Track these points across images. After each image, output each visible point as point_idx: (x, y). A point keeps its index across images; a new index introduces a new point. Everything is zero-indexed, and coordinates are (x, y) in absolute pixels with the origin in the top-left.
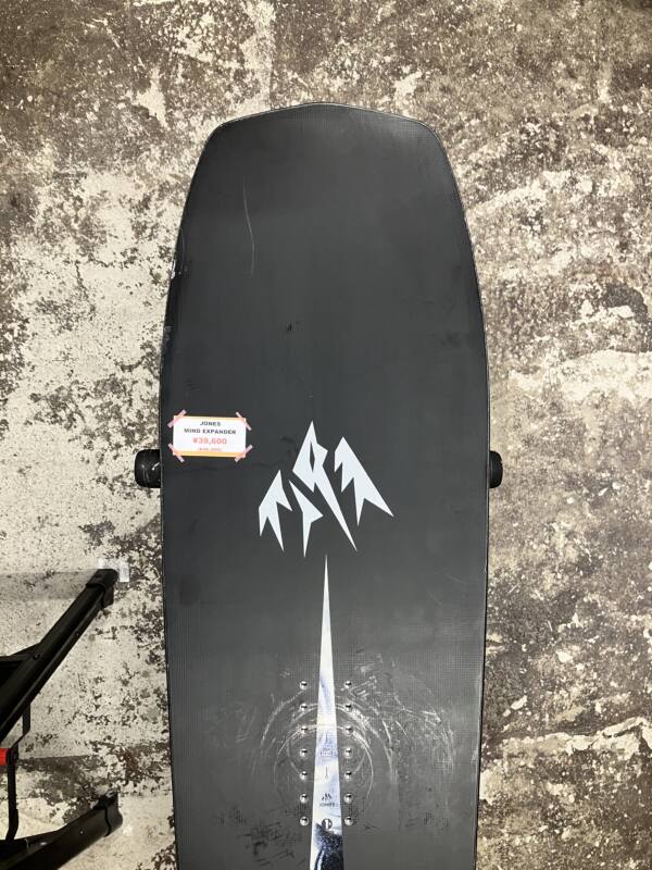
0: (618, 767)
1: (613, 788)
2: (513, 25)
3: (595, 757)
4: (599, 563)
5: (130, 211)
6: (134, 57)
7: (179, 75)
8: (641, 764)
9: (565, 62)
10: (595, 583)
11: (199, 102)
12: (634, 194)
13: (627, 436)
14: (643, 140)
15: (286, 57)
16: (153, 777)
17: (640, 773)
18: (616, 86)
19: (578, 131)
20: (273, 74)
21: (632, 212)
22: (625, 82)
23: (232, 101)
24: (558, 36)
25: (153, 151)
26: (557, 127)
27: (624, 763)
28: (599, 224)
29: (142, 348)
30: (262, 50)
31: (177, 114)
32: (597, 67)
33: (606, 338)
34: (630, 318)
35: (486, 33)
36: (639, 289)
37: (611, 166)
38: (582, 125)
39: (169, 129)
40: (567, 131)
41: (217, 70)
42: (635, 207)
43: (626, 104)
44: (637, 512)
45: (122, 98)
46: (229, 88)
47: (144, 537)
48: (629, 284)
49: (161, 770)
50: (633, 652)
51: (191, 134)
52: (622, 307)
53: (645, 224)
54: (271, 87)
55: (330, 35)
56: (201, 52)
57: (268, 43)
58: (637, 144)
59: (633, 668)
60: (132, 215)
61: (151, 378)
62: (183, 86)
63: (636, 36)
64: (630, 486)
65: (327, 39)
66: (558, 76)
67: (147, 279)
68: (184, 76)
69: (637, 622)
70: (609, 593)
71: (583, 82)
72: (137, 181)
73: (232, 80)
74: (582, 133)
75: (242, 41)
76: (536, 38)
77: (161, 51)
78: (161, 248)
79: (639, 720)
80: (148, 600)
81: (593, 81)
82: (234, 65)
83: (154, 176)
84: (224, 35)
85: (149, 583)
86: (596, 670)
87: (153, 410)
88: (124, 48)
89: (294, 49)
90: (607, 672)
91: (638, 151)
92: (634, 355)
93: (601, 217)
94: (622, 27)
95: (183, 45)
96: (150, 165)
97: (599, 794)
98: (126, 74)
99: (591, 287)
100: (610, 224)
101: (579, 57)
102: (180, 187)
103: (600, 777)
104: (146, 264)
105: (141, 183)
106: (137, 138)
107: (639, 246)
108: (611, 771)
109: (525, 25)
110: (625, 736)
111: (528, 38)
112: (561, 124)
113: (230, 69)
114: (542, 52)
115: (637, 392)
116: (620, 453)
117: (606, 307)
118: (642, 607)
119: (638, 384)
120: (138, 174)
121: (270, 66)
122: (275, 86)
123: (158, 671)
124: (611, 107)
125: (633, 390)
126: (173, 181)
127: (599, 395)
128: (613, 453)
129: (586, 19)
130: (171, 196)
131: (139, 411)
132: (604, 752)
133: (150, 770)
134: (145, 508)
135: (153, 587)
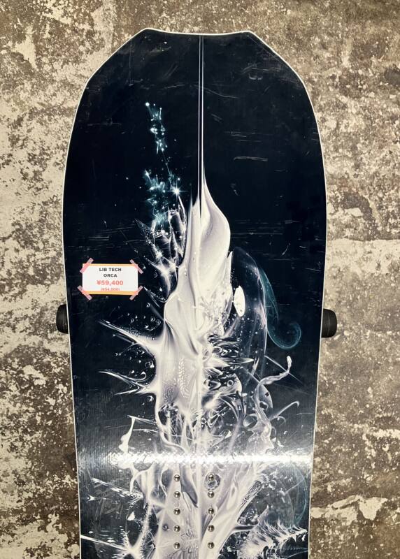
0: (342, 530)
1: (338, 545)
2: (285, 10)
3: (326, 523)
4: (333, 387)
5: (8, 127)
6: (15, 19)
7: (47, 32)
8: (358, 528)
9: (320, 37)
10: (330, 401)
11: (60, 52)
12: (364, 131)
13: (355, 299)
14: (372, 94)
15: (124, 23)
16: (9, 534)
17: (357, 534)
18: (354, 56)
19: (328, 86)
20: (114, 35)
21: (363, 144)
22: (361, 53)
23: (84, 52)
24: (315, 19)
25: (26, 85)
26: (313, 82)
27: (346, 527)
28: (340, 150)
29: (13, 225)
30: (107, 18)
31: (44, 60)
32: (342, 42)
33: (343, 230)
34: (360, 217)
35: (265, 14)
36: (366, 197)
37: (349, 111)
38: (330, 82)
39: (38, 70)
40: (320, 86)
41: (74, 30)
42: (366, 140)
43: (361, 68)
44: (360, 352)
45: (5, 46)
46: (82, 43)
47: (10, 360)
48: (360, 193)
49: (15, 529)
50: (355, 450)
51: (54, 74)
52: (355, 209)
53: (372, 152)
54: (112, 44)
55: (156, 10)
56: (63, 17)
57: (112, 12)
58: (367, 97)
59: (354, 461)
60: (9, 130)
61: (18, 247)
62: (49, 40)
63: (370, 21)
64: (357, 334)
65: (153, 12)
66: (315, 47)
67: (19, 177)
68: (49, 33)
69: (358, 428)
70: (339, 408)
71: (332, 52)
72: (14, 106)
73: (84, 37)
74: (330, 88)
75: (93, 11)
76: (300, 19)
77: (35, 15)
78: (29, 154)
79: (358, 497)
80: (11, 406)
81: (339, 52)
82: (87, 27)
83: (26, 103)
84: (80, 6)
85: (12, 393)
86: (328, 462)
87: (19, 270)
88: (8, 12)
89: (130, 18)
90: (336, 463)
91: (368, 102)
92: (362, 243)
93: (342, 146)
94: (360, 15)
95: (50, 11)
96: (23, 96)
97: (328, 549)
98: (9, 30)
99: (333, 194)
100: (348, 151)
101: (330, 35)
102: (45, 112)
103: (329, 537)
104: (18, 166)
105: (16, 107)
106: (14, 75)
107: (367, 167)
108: (337, 532)
109: (293, 10)
110: (347, 508)
111: (294, 19)
112: (316, 80)
113: (83, 29)
114: (304, 30)
115: (363, 268)
116: (350, 311)
117: (343, 209)
118: (362, 419)
119: (364, 263)
120: (14, 101)
121: (112, 29)
122: (115, 43)
123: (16, 457)
124: (351, 70)
125: (360, 267)
126: (40, 108)
127: (336, 269)
128: (345, 310)
129: (336, 8)
130: (38, 118)
131: (9, 270)
132: (332, 520)
133: (7, 528)
134: (11, 339)
135: (15, 396)
